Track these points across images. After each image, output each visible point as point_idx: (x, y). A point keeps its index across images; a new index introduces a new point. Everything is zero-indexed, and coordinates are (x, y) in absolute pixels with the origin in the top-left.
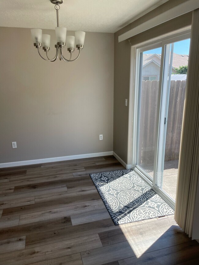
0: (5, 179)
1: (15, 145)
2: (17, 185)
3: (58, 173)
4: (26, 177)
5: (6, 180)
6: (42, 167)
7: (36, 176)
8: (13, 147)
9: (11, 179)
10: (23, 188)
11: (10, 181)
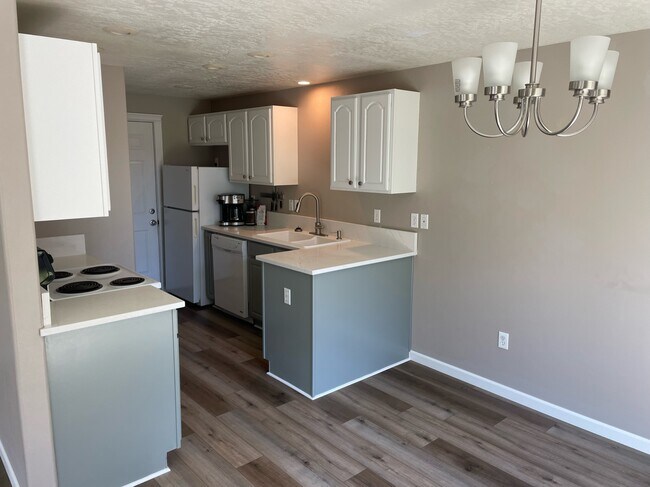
0: (444, 409)
1: (504, 340)
2: (447, 438)
3: (569, 472)
4: (485, 433)
5: (442, 415)
6: (552, 430)
7: (508, 444)
8: (500, 345)
9: (454, 419)
10: (448, 452)
11: (445, 421)
